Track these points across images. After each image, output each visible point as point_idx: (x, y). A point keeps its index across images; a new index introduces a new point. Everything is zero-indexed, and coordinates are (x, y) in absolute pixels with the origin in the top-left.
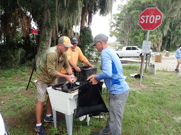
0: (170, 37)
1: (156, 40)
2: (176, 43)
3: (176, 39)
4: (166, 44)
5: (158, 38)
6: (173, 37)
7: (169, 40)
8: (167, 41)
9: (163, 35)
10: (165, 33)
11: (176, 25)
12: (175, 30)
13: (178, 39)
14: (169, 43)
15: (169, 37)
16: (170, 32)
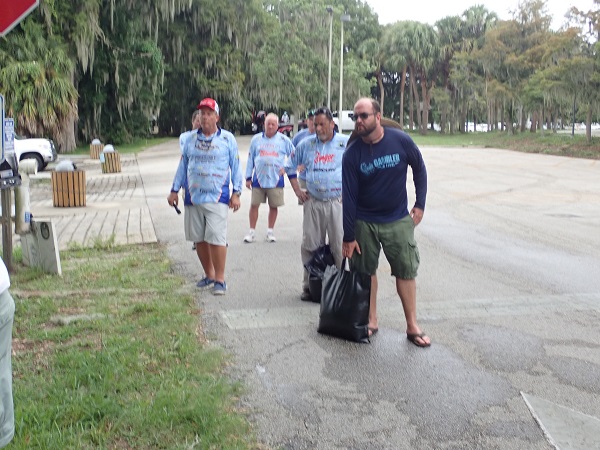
0: (112, 76)
1: (47, 92)
2: (142, 105)
3: (140, 85)
4: (98, 112)
5: (57, 79)
6: (125, 75)
7: (110, 89)
8: (101, 97)
9: (79, 66)
10: (86, 54)
11: (129, 17)
12: (127, 39)
13: (145, 83)
14: (110, 105)
15: (106, 77)
16: (107, 51)
